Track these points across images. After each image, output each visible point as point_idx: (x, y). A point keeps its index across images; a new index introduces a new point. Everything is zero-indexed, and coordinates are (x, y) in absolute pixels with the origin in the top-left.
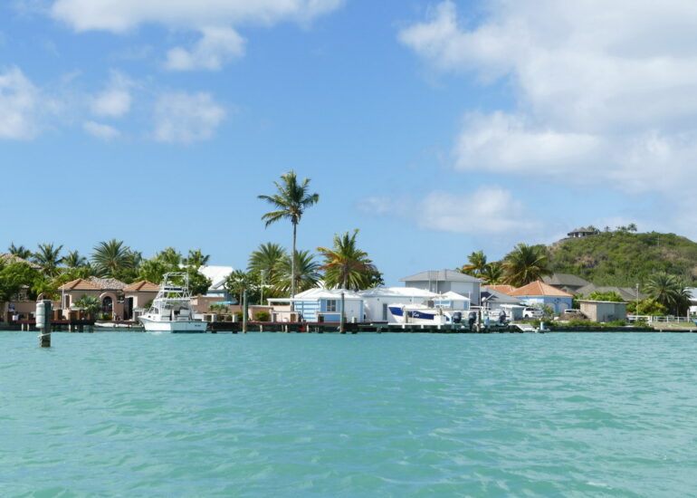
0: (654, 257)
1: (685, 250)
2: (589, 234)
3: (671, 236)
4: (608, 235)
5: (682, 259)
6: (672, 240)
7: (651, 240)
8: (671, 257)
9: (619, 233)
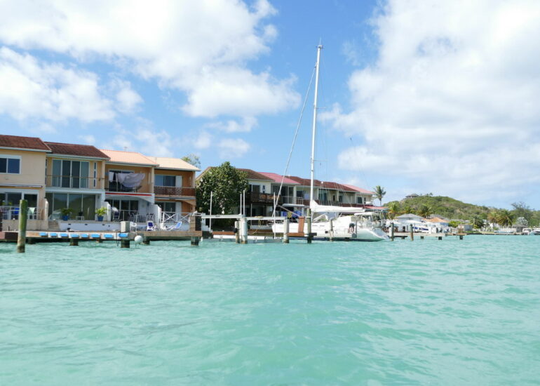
0: (441, 206)
1: (453, 203)
2: (415, 196)
3: (447, 197)
4: (422, 198)
5: (452, 207)
6: (447, 199)
7: (439, 199)
8: (447, 206)
9: (427, 196)
